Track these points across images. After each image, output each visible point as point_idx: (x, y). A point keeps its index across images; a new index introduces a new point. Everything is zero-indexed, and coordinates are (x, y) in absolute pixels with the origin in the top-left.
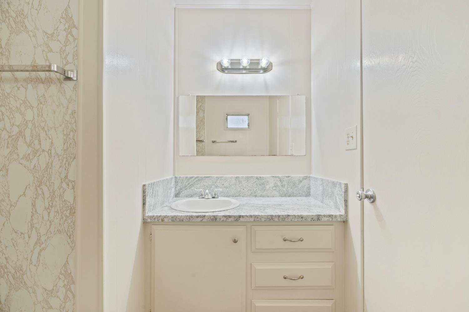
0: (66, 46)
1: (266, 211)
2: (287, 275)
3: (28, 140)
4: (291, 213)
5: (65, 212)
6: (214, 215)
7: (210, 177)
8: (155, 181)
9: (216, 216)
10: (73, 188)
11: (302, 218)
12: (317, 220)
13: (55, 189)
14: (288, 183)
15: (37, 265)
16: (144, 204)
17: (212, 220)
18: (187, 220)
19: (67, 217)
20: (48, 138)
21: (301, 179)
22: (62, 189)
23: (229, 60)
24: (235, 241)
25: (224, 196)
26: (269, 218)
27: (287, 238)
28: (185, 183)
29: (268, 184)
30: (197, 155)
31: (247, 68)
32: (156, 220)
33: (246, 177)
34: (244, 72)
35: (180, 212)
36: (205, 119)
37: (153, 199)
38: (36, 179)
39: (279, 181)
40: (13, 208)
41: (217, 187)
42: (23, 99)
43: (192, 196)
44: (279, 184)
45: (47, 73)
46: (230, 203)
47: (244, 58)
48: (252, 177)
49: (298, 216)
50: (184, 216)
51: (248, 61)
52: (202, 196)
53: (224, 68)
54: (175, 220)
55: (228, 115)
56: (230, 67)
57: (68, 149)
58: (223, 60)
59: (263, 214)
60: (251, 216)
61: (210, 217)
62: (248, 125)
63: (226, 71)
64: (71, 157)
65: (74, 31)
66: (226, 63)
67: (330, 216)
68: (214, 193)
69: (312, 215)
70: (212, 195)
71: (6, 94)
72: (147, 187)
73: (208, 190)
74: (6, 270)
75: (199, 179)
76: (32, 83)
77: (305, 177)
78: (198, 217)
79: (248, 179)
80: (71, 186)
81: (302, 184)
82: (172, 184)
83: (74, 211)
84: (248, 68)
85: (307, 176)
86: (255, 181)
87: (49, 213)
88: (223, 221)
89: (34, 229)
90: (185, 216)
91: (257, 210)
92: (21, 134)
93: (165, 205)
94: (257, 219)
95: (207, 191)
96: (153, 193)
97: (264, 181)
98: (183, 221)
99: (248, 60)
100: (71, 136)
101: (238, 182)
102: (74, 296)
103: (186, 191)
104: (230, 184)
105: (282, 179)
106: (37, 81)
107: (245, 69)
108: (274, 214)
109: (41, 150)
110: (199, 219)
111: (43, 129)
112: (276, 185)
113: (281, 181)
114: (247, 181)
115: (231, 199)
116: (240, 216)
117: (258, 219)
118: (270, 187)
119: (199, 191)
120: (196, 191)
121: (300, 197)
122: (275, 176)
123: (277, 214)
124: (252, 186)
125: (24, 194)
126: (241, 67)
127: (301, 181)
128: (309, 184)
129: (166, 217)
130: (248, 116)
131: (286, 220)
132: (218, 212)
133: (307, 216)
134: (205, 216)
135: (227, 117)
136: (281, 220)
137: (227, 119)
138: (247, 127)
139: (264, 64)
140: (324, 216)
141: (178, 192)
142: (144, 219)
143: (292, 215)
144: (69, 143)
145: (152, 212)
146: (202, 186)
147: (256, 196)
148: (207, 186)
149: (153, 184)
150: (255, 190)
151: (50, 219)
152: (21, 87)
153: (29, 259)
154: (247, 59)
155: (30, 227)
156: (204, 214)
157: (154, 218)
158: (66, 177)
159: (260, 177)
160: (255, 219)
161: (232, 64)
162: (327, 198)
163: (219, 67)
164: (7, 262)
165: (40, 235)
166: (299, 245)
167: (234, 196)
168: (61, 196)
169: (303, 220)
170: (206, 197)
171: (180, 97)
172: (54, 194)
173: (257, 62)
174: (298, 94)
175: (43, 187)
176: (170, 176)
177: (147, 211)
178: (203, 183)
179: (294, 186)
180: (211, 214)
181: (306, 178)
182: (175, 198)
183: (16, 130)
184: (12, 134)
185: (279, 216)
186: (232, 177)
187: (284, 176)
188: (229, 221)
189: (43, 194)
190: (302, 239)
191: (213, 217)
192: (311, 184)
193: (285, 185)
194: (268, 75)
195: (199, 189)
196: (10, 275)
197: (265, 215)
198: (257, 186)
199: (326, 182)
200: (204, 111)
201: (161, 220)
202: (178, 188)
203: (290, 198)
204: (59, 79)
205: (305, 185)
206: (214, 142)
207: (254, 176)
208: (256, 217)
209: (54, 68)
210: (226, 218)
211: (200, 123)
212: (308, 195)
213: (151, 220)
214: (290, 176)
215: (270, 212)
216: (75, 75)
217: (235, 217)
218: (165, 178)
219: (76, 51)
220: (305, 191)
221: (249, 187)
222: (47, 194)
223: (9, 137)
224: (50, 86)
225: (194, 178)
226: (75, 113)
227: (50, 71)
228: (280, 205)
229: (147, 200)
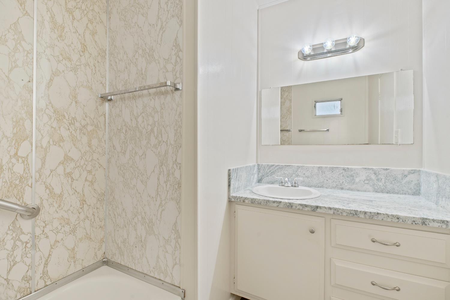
0: (175, 66)
1: (350, 205)
2: (376, 281)
3: (155, 135)
4: (382, 211)
5: (175, 186)
6: (290, 202)
7: (291, 165)
8: (239, 167)
9: (292, 203)
10: (180, 168)
11: (398, 219)
12: (422, 225)
13: (170, 169)
14: (387, 176)
15: (160, 220)
16: (229, 186)
17: (288, 206)
18: (264, 204)
19: (176, 189)
20: (166, 133)
21: (406, 173)
22: (173, 169)
23: (310, 46)
24: (312, 232)
25: (306, 186)
26: (352, 213)
27: (376, 238)
28: (266, 170)
29: (358, 176)
30: (281, 144)
31: (332, 50)
32: (239, 200)
33: (330, 167)
34: (329, 55)
35: (259, 196)
36: (292, 109)
37: (237, 182)
38: (160, 161)
39: (374, 174)
40: (148, 179)
41: (297, 176)
42: (153, 107)
43: (273, 183)
44: (373, 177)
45: (165, 87)
46: (310, 193)
47: (328, 41)
48: (337, 167)
49: (393, 216)
50: (261, 199)
51: (332, 43)
52: (282, 184)
53: (306, 55)
54: (253, 202)
55: (316, 102)
56: (312, 53)
57: (177, 140)
58: (305, 48)
59: (344, 208)
60: (330, 208)
61: (286, 204)
62: (341, 111)
63: (309, 58)
64: (179, 146)
65: (180, 53)
66: (307, 50)
67: (443, 222)
68: (294, 182)
69: (414, 217)
70: (292, 183)
71: (145, 105)
72: (231, 171)
73: (288, 178)
74: (145, 221)
75: (281, 168)
76: (158, 95)
77: (412, 170)
78: (274, 202)
79: (332, 169)
80: (178, 168)
81: (407, 179)
82: (255, 171)
83: (180, 185)
84: (334, 50)
85: (415, 170)
86: (341, 172)
87: (166, 185)
88: (298, 209)
89: (158, 195)
90: (263, 200)
91: (339, 203)
92: (152, 130)
93: (247, 189)
94: (336, 213)
95: (286, 179)
96: (237, 177)
97: (352, 173)
98: (261, 204)
99: (333, 41)
100: (179, 131)
101: (321, 172)
102: (180, 248)
103: (267, 178)
104: (312, 174)
105: (377, 172)
106: (160, 94)
107: (329, 52)
108: (359, 210)
109: (162, 141)
110: (275, 205)
111: (163, 126)
112: (368, 178)
113: (375, 174)
114: (331, 172)
115: (312, 190)
116: (317, 207)
117: (339, 213)
118: (360, 180)
119: (280, 179)
120: (277, 178)
121: (404, 196)
122: (368, 168)
123: (363, 210)
124: (338, 177)
125: (154, 171)
126: (325, 51)
127: (406, 176)
128: (418, 180)
129: (246, 198)
130: (341, 101)
131: (376, 218)
132: (295, 200)
133: (406, 217)
134: (281, 202)
135: (315, 104)
136: (367, 217)
137: (315, 107)
138: (340, 113)
139: (352, 42)
140: (434, 220)
141: (260, 178)
142: (229, 198)
143: (383, 214)
144: (177, 136)
145: (236, 193)
146: (283, 174)
147: (342, 189)
148: (288, 175)
149: (237, 169)
150: (341, 182)
151: (167, 190)
152: (152, 99)
153: (156, 215)
154: (331, 41)
155: (156, 194)
156: (280, 200)
157: (237, 198)
158: (176, 160)
159: (348, 168)
160: (335, 212)
161: (314, 50)
162: (444, 199)
163: (301, 56)
164: (145, 215)
165: (162, 200)
166: (394, 250)
167: (316, 186)
168: (173, 174)
169: (400, 222)
170: (286, 185)
171: (262, 91)
172: (169, 172)
173: (345, 42)
174: (402, 70)
175: (163, 167)
176: (252, 163)
177: (231, 192)
178: (284, 171)
179: (396, 181)
180: (287, 201)
181: (413, 172)
182: (258, 184)
183: (150, 128)
184: (148, 131)
185: (365, 213)
186: (314, 166)
187: (380, 168)
188: (305, 210)
189: (164, 172)
190: (397, 244)
191: (289, 204)
192: (422, 180)
193: (381, 179)
194: (358, 54)
195: (280, 176)
196: (146, 224)
197: (348, 210)
198: (344, 178)
199: (443, 178)
200: (290, 100)
201: (243, 201)
202: (260, 174)
203: (389, 195)
204: (172, 91)
205: (412, 181)
206: (300, 131)
207: (340, 166)
208: (335, 209)
209: (169, 83)
210: (302, 207)
211: (287, 112)
212: (417, 193)
213: (234, 200)
214: (389, 169)
215: (354, 207)
216: (181, 86)
217: (311, 207)
218: (248, 165)
219: (182, 68)
220: (412, 188)
221: (334, 178)
222: (165, 173)
223: (147, 133)
224: (167, 96)
225: (275, 166)
226: (181, 113)
227: (166, 86)
228: (372, 201)
229: (231, 182)
